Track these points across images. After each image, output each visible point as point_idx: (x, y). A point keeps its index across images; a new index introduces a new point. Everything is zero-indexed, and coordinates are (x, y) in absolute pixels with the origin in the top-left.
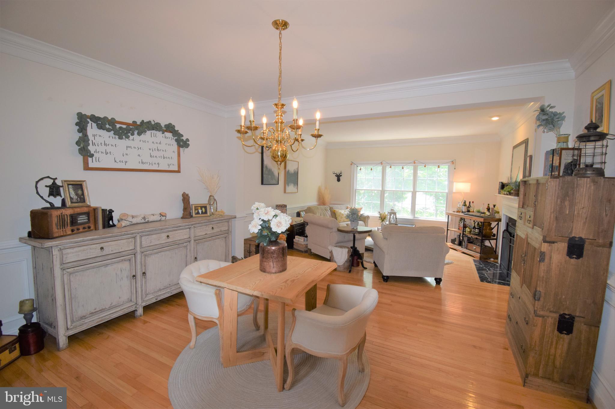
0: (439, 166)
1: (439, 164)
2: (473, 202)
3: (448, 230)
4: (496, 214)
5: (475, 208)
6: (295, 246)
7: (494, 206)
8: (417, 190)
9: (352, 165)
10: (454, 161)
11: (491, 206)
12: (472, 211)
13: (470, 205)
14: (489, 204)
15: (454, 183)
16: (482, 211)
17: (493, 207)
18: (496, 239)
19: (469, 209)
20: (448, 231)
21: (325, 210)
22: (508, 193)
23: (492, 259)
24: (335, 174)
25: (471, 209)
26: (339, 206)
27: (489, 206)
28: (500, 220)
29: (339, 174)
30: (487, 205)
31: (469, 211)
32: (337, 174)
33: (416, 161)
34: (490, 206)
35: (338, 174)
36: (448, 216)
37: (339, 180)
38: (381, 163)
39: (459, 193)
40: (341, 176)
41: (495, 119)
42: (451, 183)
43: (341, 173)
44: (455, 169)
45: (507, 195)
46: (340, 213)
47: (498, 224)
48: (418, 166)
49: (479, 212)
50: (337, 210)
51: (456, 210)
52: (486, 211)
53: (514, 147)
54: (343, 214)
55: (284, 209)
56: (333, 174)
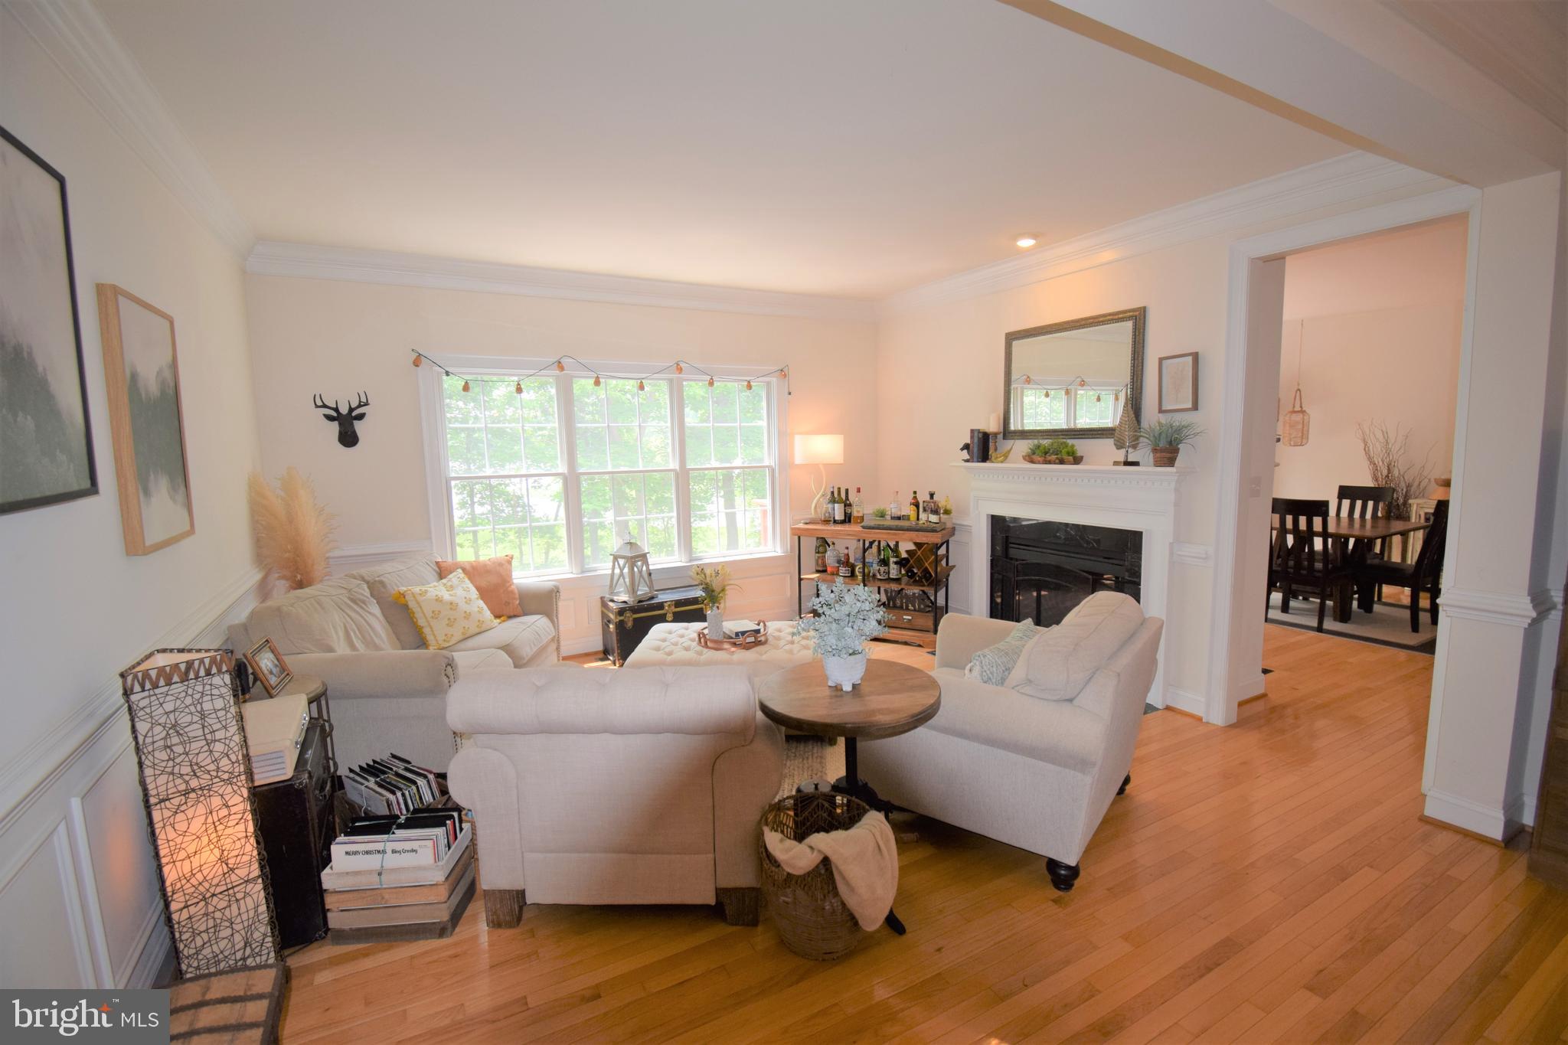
0: (749, 382)
1: (748, 379)
2: (859, 490)
3: (800, 580)
4: (945, 515)
5: (863, 508)
7: (932, 495)
8: (690, 467)
9: (420, 368)
10: (786, 370)
11: (923, 497)
12: (862, 515)
13: (849, 499)
14: (915, 493)
15: (796, 436)
16: (894, 512)
17: (928, 498)
19: (849, 511)
20: (802, 582)
21: (352, 600)
24: (325, 406)
25: (856, 512)
27: (915, 498)
29: (351, 410)
30: (912, 495)
31: (850, 518)
32: (336, 410)
33: (682, 365)
34: (919, 496)
35: (344, 410)
36: (799, 537)
37: (348, 438)
38: (558, 366)
39: (812, 468)
40: (361, 417)
41: (1026, 243)
42: (784, 439)
43: (360, 406)
44: (790, 394)
47: (948, 543)
48: (682, 380)
49: (882, 515)
50: (417, 589)
51: (815, 518)
52: (907, 510)
53: (1011, 338)
54: (451, 604)
55: (215, 692)
56: (317, 406)
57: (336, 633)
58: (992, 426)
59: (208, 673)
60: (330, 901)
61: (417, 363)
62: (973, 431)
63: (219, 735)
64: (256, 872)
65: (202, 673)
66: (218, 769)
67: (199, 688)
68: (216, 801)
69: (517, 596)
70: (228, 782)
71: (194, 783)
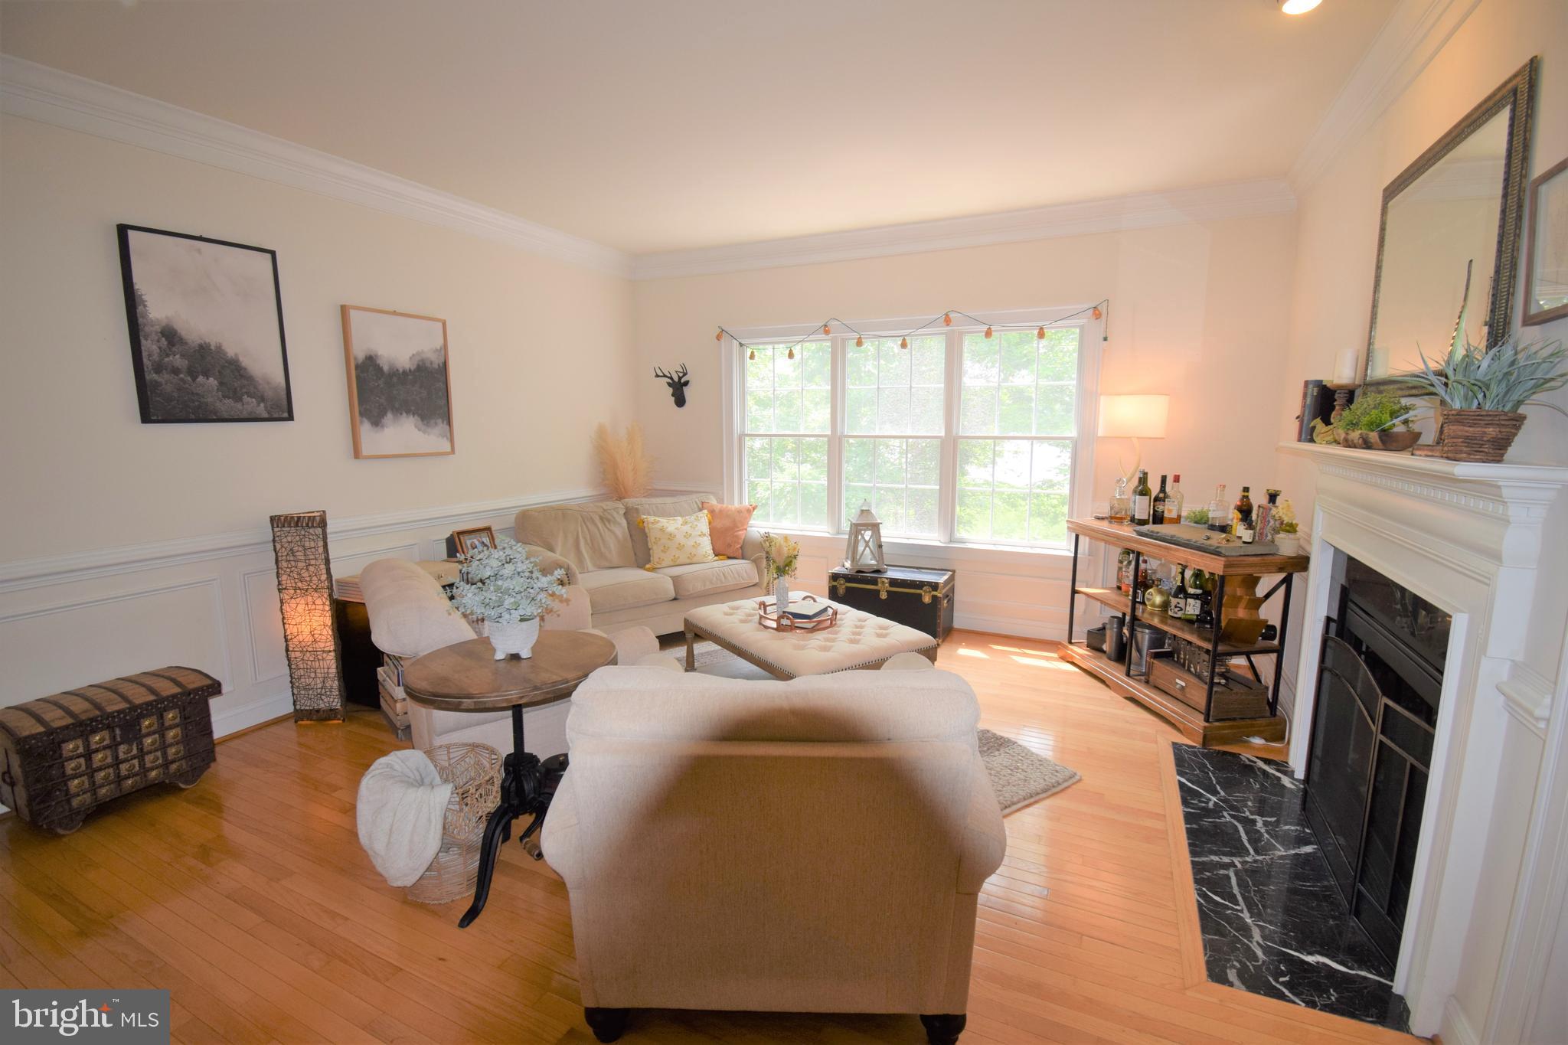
0: (1041, 329)
1: (1040, 324)
2: (1177, 479)
3: (1074, 592)
4: (1282, 535)
5: (1184, 503)
6: (382, 702)
7: (1273, 497)
9: (723, 340)
10: (1103, 309)
11: (1258, 499)
12: (1174, 515)
13: (1163, 489)
14: (1246, 489)
15: (1102, 397)
16: (1215, 514)
17: (1264, 501)
18: (1279, 651)
19: (1160, 508)
20: (1076, 595)
23: (1257, 741)
24: (665, 376)
25: (1169, 509)
27: (1245, 498)
28: (1301, 563)
29: (680, 378)
30: (1240, 495)
31: (1158, 519)
32: (671, 378)
33: (952, 315)
34: (1251, 495)
35: (676, 379)
36: (1077, 536)
37: (680, 401)
38: (826, 329)
39: (1120, 439)
40: (686, 383)
42: (1088, 400)
43: (685, 374)
44: (1105, 339)
47: (1288, 581)
48: (961, 334)
49: (1201, 520)
50: (652, 519)
51: (1105, 511)
52: (1233, 516)
54: (671, 535)
55: (311, 537)
56: (657, 376)
59: (307, 525)
61: (719, 337)
62: (1307, 383)
63: (313, 562)
64: (332, 648)
65: (304, 525)
66: (311, 581)
67: (303, 533)
68: (310, 599)
70: (316, 590)
71: (300, 584)
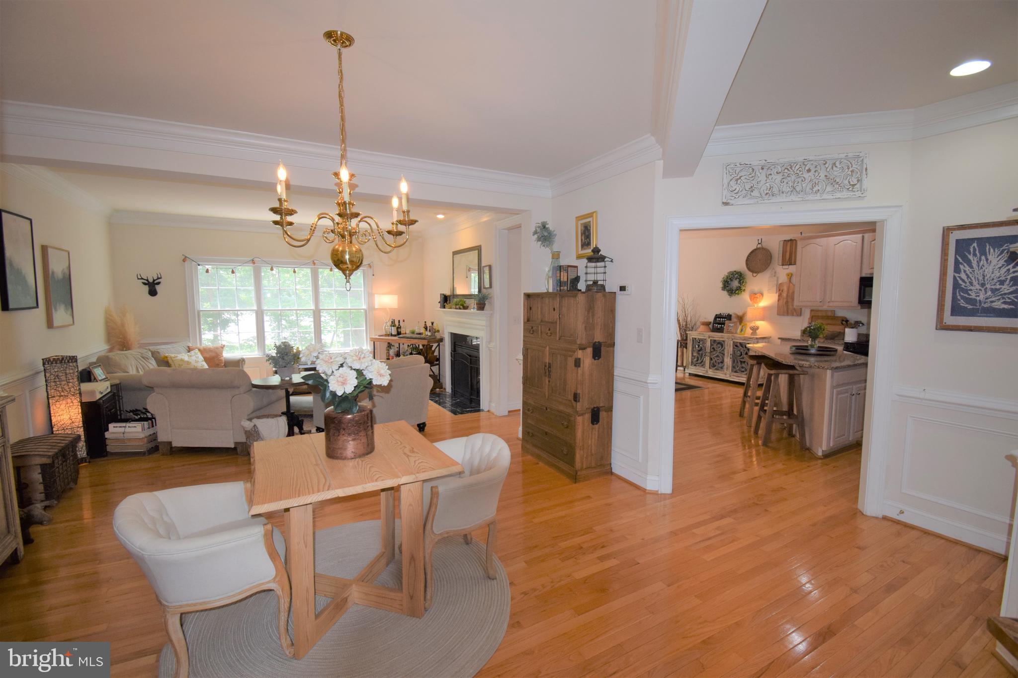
2: (404, 321)
4: (436, 333)
5: (406, 330)
6: (109, 449)
7: (432, 323)
8: (321, 308)
9: (186, 263)
10: (372, 264)
11: (429, 324)
12: (404, 332)
13: (399, 325)
15: (376, 295)
16: (417, 331)
17: (431, 325)
18: (439, 364)
19: (399, 330)
21: (143, 357)
22: (461, 307)
23: (438, 389)
24: (142, 279)
25: (402, 331)
26: (169, 346)
27: (425, 324)
28: (441, 340)
29: (154, 280)
30: (424, 323)
31: (399, 333)
32: (147, 280)
33: (315, 261)
34: (427, 323)
35: (151, 280)
36: (374, 342)
37: (153, 293)
38: (253, 262)
39: (383, 309)
40: (159, 283)
41: (440, 217)
42: (370, 296)
43: (158, 278)
44: (373, 275)
45: (460, 309)
46: (182, 360)
47: (439, 345)
48: (318, 268)
49: (413, 333)
50: (173, 355)
51: (384, 333)
52: (423, 330)
53: (455, 253)
54: (188, 362)
55: (71, 368)
56: (138, 279)
57: (132, 368)
58: (448, 292)
59: (68, 362)
60: (108, 442)
61: (184, 261)
62: (441, 294)
63: (71, 381)
64: (81, 425)
65: (66, 361)
66: (70, 391)
67: (65, 366)
68: (69, 401)
69: (223, 362)
70: (73, 395)
71: (62, 394)
